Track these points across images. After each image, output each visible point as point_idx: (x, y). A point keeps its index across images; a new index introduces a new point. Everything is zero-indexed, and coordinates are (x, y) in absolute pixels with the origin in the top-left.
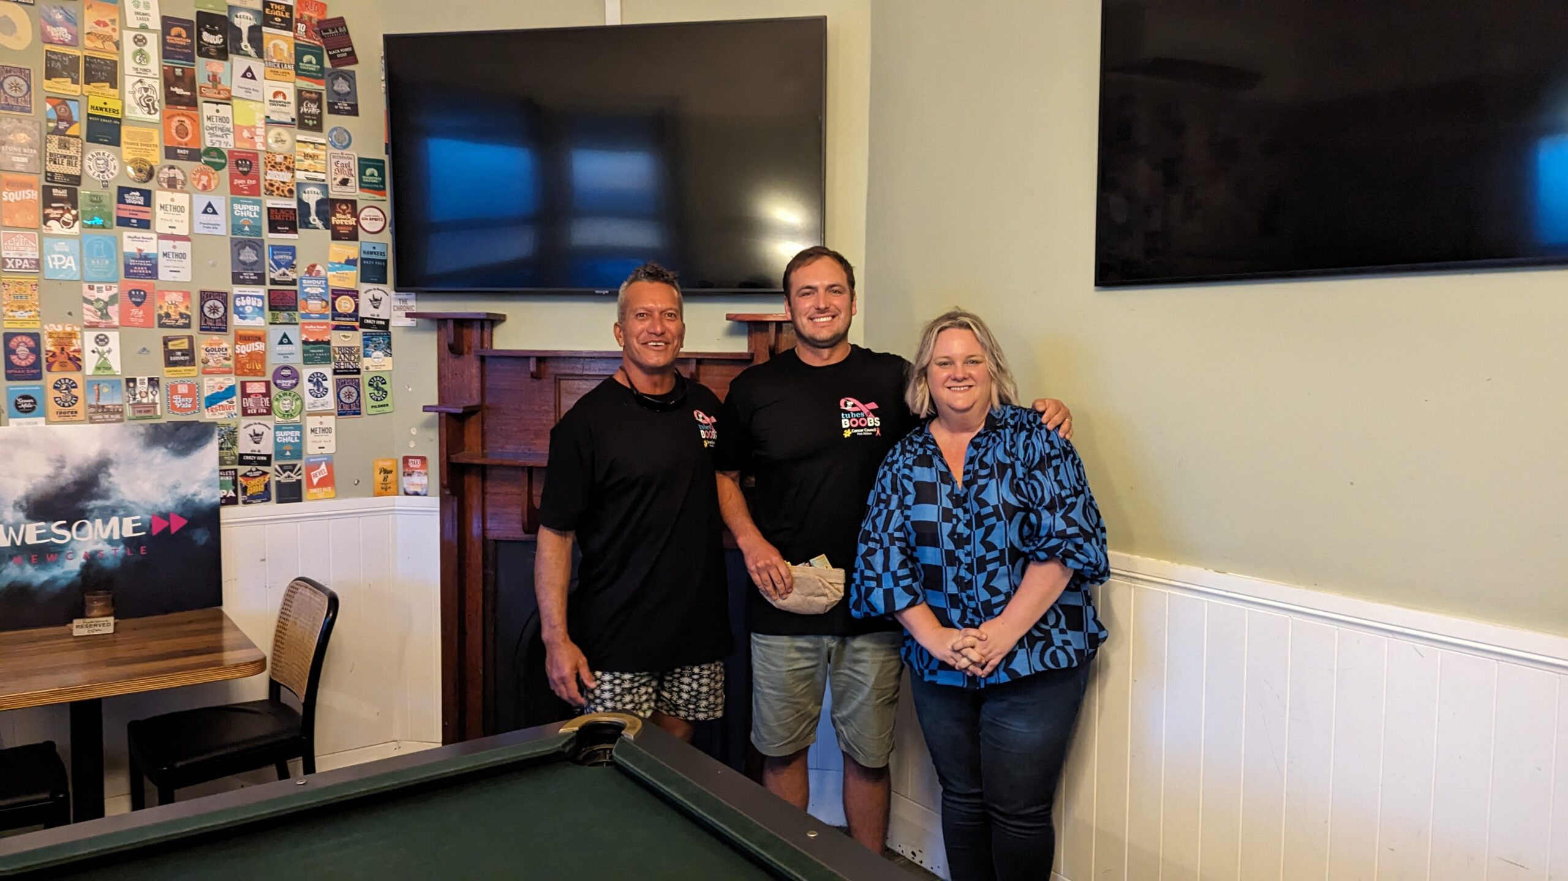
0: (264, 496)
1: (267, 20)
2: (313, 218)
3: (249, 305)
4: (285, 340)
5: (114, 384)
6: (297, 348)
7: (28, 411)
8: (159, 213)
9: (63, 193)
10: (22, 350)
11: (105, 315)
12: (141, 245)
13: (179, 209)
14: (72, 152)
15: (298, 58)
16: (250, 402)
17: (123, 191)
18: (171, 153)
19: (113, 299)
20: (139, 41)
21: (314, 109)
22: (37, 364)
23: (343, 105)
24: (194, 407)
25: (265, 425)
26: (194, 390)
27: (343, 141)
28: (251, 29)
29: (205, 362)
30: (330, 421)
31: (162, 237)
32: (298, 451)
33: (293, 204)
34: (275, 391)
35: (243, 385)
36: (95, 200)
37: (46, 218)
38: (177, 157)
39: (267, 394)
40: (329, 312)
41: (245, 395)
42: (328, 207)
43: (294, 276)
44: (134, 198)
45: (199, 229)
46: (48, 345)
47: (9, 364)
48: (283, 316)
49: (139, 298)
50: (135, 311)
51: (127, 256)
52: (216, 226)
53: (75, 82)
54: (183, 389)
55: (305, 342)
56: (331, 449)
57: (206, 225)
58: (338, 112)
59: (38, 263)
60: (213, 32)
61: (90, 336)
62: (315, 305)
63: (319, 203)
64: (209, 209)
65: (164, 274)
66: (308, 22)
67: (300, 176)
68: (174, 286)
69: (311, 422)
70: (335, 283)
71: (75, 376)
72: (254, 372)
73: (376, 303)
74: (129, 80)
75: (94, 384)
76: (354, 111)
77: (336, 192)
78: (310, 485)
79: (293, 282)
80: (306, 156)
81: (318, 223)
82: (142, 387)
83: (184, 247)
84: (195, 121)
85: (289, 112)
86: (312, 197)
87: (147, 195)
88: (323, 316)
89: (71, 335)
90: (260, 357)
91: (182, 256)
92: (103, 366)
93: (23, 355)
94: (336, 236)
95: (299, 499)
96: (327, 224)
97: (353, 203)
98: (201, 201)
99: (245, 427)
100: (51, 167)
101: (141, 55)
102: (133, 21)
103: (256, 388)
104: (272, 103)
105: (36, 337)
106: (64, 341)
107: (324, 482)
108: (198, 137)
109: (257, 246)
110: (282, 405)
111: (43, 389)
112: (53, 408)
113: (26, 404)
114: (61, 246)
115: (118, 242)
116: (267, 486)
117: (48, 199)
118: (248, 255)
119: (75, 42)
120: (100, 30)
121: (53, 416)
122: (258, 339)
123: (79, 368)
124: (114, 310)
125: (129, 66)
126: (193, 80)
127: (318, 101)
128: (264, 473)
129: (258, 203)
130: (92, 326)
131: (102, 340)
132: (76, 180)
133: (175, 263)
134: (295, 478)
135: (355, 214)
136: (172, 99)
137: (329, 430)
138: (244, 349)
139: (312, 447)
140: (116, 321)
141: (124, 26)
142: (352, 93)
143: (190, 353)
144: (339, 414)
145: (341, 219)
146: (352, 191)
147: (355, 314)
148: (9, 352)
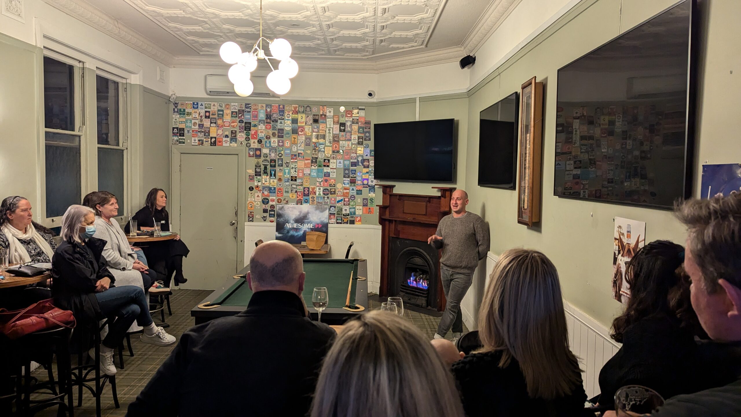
0: (347, 223)
1: (353, 123)
2: (360, 164)
3: (346, 182)
4: (353, 190)
5: (321, 198)
6: (355, 191)
7: (306, 202)
8: (331, 164)
9: (315, 161)
10: (306, 191)
11: (320, 184)
12: (327, 170)
13: (334, 163)
14: (316, 153)
15: (359, 130)
16: (345, 202)
17: (325, 160)
18: (333, 152)
19: (322, 181)
20: (329, 130)
21: (361, 140)
22: (308, 193)
23: (368, 139)
24: (335, 203)
25: (347, 208)
26: (335, 199)
27: (367, 146)
28: (350, 125)
29: (337, 194)
30: (361, 207)
31: (331, 168)
32: (355, 214)
33: (356, 161)
34: (350, 200)
35: (344, 199)
36: (320, 162)
37: (312, 166)
38: (335, 152)
39: (349, 201)
40: (362, 183)
41: (344, 201)
42: (363, 161)
43: (355, 176)
44: (327, 161)
45: (338, 167)
46: (311, 190)
47: (304, 193)
48: (353, 185)
49: (326, 181)
50: (326, 183)
51: (325, 172)
52: (341, 166)
53: (318, 139)
54: (333, 199)
55: (357, 190)
56: (361, 213)
57: (339, 166)
58: (366, 140)
59: (310, 174)
60: (343, 127)
61: (318, 188)
62: (359, 182)
63: (361, 160)
64: (340, 163)
65: (331, 176)
66: (361, 122)
67: (358, 154)
68: (333, 178)
69: (357, 207)
70: (364, 177)
71: (315, 196)
72: (346, 196)
73: (372, 181)
74: (327, 138)
75: (318, 197)
76: (370, 140)
77: (365, 158)
78: (356, 221)
79: (355, 177)
80: (359, 150)
81: (361, 165)
82: (326, 199)
83: (335, 170)
84: (339, 145)
85: (357, 141)
86: (360, 159)
87: (329, 160)
88: (361, 185)
89: (314, 188)
90: (348, 193)
91: (334, 172)
92: (320, 194)
93: (306, 192)
94: (364, 167)
95: (354, 224)
96: (363, 165)
97: (368, 160)
98: (338, 161)
99: (344, 208)
100: (313, 156)
101: (330, 133)
102: (328, 126)
103: (347, 200)
104: (353, 140)
105: (309, 188)
106: (313, 189)
107: (359, 221)
108: (339, 148)
109: (348, 170)
110: (352, 203)
111: (309, 198)
112: (311, 202)
113: (306, 201)
114: (314, 171)
115: (323, 169)
116: (348, 221)
117: (312, 162)
118: (347, 172)
119: (318, 132)
120: (323, 129)
121: (311, 204)
122: (348, 189)
123: (315, 194)
124: (322, 183)
125: (327, 135)
126: (338, 137)
127: (362, 138)
128: (348, 218)
129: (350, 161)
130: (318, 186)
131: (320, 189)
132: (317, 158)
133: (333, 174)
134: (353, 219)
135: (369, 162)
136: (334, 141)
137: (360, 209)
138: (345, 191)
139: (357, 213)
140: (322, 185)
141: (327, 127)
142: (370, 136)
143: (335, 192)
144: (363, 206)
145: (366, 163)
146: (368, 157)
147: (367, 184)
148: (304, 191)
